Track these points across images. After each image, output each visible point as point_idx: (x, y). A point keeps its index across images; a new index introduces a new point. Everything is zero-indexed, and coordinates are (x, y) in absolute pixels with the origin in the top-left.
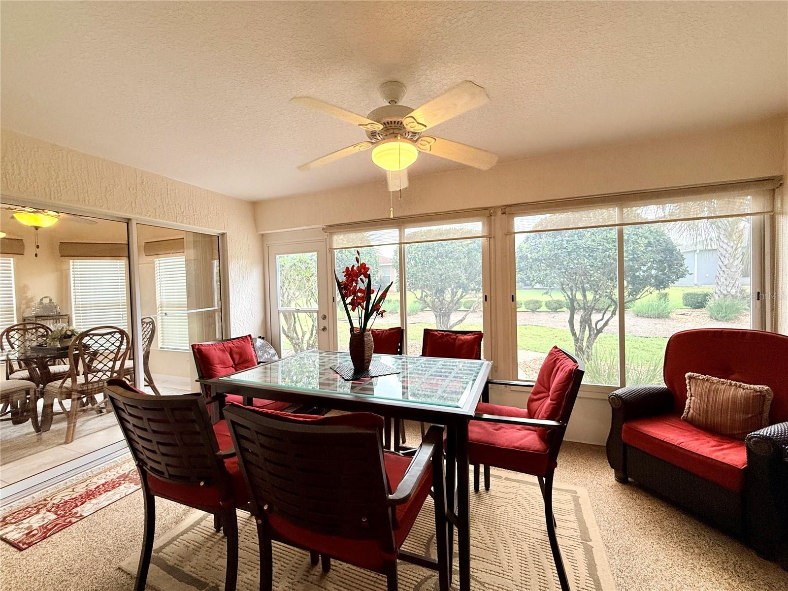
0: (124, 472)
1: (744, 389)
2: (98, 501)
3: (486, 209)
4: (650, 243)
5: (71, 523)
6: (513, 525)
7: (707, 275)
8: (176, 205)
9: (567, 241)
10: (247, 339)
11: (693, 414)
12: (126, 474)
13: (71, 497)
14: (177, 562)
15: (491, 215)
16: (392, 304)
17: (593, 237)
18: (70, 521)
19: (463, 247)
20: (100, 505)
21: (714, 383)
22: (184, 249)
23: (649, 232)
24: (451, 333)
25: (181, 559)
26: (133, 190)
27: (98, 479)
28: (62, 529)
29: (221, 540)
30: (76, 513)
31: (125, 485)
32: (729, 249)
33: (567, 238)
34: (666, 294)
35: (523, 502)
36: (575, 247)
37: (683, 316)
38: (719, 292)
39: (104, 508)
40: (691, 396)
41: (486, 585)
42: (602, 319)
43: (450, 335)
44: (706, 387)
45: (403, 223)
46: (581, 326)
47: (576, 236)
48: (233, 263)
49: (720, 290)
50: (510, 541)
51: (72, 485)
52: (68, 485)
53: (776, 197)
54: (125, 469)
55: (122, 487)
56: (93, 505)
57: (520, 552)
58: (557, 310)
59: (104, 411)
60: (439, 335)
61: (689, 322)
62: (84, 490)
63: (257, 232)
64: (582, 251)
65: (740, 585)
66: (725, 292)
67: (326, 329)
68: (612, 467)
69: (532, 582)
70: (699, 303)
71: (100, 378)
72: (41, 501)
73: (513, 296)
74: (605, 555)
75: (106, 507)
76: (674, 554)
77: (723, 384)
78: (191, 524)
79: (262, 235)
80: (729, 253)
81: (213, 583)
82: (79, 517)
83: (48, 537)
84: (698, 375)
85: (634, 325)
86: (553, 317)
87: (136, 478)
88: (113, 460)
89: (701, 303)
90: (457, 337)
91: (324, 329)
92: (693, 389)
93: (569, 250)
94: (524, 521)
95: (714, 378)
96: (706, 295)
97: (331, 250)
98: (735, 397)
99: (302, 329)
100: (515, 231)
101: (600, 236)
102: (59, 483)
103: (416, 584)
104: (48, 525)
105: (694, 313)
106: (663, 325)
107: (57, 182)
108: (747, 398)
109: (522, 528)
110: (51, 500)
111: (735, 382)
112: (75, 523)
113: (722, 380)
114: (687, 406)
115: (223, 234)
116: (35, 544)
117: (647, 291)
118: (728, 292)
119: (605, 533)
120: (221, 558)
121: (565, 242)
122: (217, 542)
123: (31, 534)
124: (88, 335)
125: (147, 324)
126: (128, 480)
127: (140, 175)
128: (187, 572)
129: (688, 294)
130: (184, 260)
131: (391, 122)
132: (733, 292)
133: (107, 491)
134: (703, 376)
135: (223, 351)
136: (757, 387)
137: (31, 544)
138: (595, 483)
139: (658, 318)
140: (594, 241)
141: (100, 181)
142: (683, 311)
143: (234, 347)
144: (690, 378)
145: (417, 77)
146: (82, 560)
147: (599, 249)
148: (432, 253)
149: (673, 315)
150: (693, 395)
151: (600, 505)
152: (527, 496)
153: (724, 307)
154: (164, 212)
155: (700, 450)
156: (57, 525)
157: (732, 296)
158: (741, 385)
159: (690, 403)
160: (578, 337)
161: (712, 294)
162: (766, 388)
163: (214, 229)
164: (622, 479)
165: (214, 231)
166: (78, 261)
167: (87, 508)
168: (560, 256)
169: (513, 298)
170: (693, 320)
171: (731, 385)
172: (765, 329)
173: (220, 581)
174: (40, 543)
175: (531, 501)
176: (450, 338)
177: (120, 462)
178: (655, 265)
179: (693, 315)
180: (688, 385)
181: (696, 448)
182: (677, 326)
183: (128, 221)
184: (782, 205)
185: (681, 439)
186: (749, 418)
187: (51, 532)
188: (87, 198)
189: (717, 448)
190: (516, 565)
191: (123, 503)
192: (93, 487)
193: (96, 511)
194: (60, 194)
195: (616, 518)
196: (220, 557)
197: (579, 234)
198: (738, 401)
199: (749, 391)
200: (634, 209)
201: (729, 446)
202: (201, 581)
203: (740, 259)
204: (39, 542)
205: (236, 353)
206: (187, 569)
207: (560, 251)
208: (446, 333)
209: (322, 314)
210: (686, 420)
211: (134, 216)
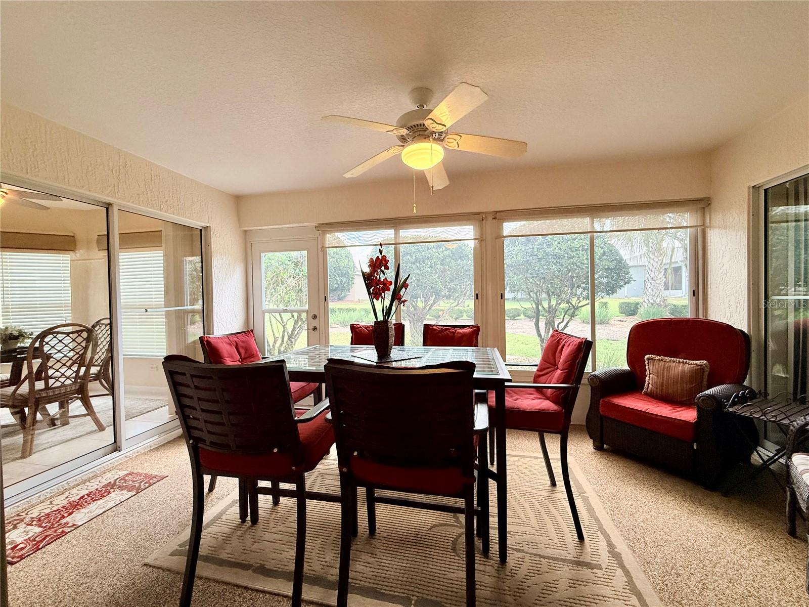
0: (109, 481)
1: (689, 365)
2: (88, 510)
3: (479, 214)
4: (604, 253)
5: (64, 533)
6: (522, 488)
7: (635, 288)
8: (159, 192)
9: (538, 248)
10: (251, 334)
11: (651, 389)
12: (112, 482)
13: (51, 509)
14: (210, 552)
15: (483, 220)
16: (357, 312)
17: (559, 246)
18: (63, 532)
19: (439, 254)
20: (93, 514)
21: (667, 362)
22: (162, 243)
23: (603, 243)
24: (449, 328)
25: (213, 549)
26: (116, 173)
27: (78, 490)
28: (57, 539)
29: (250, 529)
30: (67, 523)
31: (116, 492)
32: (655, 264)
33: (537, 247)
34: (606, 303)
35: (524, 470)
36: (544, 255)
37: (620, 322)
38: (647, 302)
39: (98, 515)
40: (650, 374)
41: (511, 533)
42: (562, 322)
43: (449, 329)
44: (661, 366)
45: (400, 223)
46: (546, 327)
47: (545, 245)
48: (216, 259)
49: (648, 300)
50: (522, 500)
51: (47, 498)
52: (41, 499)
53: (706, 213)
54: (108, 479)
55: (113, 495)
56: (84, 514)
57: (533, 507)
58: (515, 317)
59: (58, 423)
60: (439, 330)
61: (625, 327)
62: (66, 502)
63: (240, 228)
64: (550, 258)
65: (697, 509)
66: (652, 301)
67: (317, 329)
68: (591, 438)
69: (548, 526)
70: (632, 311)
71: (63, 383)
72: (14, 517)
73: (502, 294)
74: (599, 502)
75: (101, 514)
76: (648, 495)
77: (674, 362)
78: (211, 519)
79: (245, 231)
80: (655, 267)
81: (257, 563)
82: (72, 526)
83: (42, 548)
84: (654, 356)
85: (581, 331)
86: (513, 325)
87: (126, 486)
88: (91, 470)
89: (634, 311)
90: (456, 331)
91: (315, 329)
92: (651, 368)
93: (539, 257)
94: (529, 484)
95: (667, 358)
96: (638, 304)
97: (324, 248)
98: (683, 372)
99: (274, 335)
100: (504, 235)
101: (566, 245)
102: (32, 497)
103: (453, 539)
104: (37, 537)
105: (628, 319)
106: (605, 329)
107: (33, 156)
108: (691, 371)
109: (530, 490)
110: (27, 514)
111: (682, 360)
112: (69, 532)
113: (672, 359)
114: (646, 383)
115: (206, 228)
116: (27, 556)
117: (599, 296)
118: (654, 301)
119: (595, 486)
120: (256, 544)
121: (535, 250)
122: (246, 531)
123: (17, 548)
124: (52, 334)
125: (106, 326)
126: (117, 488)
127: (123, 156)
128: (224, 559)
129: (623, 303)
130: (162, 255)
131: (417, 125)
132: (658, 301)
133: (96, 500)
134: (658, 357)
135: (230, 344)
136: (698, 362)
137: (23, 557)
138: (578, 452)
139: (601, 324)
140: (560, 249)
141: (80, 159)
142: (619, 318)
143: (238, 341)
144: (648, 359)
145: (446, 86)
146: (96, 563)
147: (565, 256)
148: (410, 258)
149: (612, 322)
150: (651, 373)
151: (587, 467)
152: (527, 466)
153: (652, 314)
154: (148, 199)
155: (662, 412)
156: (46, 537)
157: (657, 304)
158: (686, 362)
159: (649, 380)
160: (543, 337)
161: (642, 303)
162: (705, 362)
163: (197, 221)
164: (599, 448)
165: (197, 224)
166: (8, 253)
167: (79, 517)
168: (532, 262)
169: (502, 296)
170: (628, 326)
171: (679, 362)
172: (699, 317)
173: (263, 561)
174: (34, 554)
175: (531, 469)
176: (449, 331)
177: (98, 472)
178: (605, 274)
179: (627, 322)
180: (647, 365)
181: (659, 412)
182: (616, 330)
183: (108, 207)
184: (710, 220)
185: (647, 407)
186: (693, 387)
187: (43, 544)
188: (66, 177)
189: (673, 411)
190: (531, 515)
191: (121, 509)
192: (76, 498)
193: (91, 520)
194: (37, 170)
195: (601, 475)
196: (255, 542)
197: (547, 243)
198: (686, 374)
199: (693, 366)
200: (604, 219)
201: (680, 409)
202: (245, 564)
203: (663, 273)
204: (32, 554)
205: (243, 347)
206: (224, 556)
207: (531, 257)
208: (445, 327)
209: (313, 314)
210: (646, 394)
211: (116, 200)
